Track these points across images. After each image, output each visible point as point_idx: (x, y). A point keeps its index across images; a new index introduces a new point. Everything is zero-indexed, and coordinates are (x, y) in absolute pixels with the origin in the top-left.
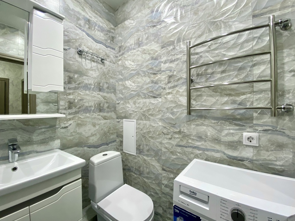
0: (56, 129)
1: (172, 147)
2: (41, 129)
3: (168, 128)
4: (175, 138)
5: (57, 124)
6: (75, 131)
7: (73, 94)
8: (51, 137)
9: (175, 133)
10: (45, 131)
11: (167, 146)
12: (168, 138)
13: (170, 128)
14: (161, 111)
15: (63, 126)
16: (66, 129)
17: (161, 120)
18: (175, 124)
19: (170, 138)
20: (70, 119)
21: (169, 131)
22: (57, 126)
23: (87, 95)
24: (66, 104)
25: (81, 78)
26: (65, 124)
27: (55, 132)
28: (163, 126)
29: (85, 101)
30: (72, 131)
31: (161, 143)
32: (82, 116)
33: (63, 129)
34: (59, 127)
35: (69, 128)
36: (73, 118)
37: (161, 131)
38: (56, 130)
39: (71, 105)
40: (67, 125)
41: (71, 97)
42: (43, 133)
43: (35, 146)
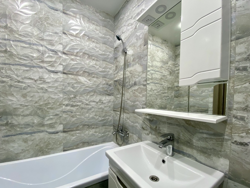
2: (203, 133)
5: (226, 133)
8: (215, 150)
16: (243, 147)
38: (223, 141)
40: (246, 141)
42: (204, 140)
43: (195, 151)
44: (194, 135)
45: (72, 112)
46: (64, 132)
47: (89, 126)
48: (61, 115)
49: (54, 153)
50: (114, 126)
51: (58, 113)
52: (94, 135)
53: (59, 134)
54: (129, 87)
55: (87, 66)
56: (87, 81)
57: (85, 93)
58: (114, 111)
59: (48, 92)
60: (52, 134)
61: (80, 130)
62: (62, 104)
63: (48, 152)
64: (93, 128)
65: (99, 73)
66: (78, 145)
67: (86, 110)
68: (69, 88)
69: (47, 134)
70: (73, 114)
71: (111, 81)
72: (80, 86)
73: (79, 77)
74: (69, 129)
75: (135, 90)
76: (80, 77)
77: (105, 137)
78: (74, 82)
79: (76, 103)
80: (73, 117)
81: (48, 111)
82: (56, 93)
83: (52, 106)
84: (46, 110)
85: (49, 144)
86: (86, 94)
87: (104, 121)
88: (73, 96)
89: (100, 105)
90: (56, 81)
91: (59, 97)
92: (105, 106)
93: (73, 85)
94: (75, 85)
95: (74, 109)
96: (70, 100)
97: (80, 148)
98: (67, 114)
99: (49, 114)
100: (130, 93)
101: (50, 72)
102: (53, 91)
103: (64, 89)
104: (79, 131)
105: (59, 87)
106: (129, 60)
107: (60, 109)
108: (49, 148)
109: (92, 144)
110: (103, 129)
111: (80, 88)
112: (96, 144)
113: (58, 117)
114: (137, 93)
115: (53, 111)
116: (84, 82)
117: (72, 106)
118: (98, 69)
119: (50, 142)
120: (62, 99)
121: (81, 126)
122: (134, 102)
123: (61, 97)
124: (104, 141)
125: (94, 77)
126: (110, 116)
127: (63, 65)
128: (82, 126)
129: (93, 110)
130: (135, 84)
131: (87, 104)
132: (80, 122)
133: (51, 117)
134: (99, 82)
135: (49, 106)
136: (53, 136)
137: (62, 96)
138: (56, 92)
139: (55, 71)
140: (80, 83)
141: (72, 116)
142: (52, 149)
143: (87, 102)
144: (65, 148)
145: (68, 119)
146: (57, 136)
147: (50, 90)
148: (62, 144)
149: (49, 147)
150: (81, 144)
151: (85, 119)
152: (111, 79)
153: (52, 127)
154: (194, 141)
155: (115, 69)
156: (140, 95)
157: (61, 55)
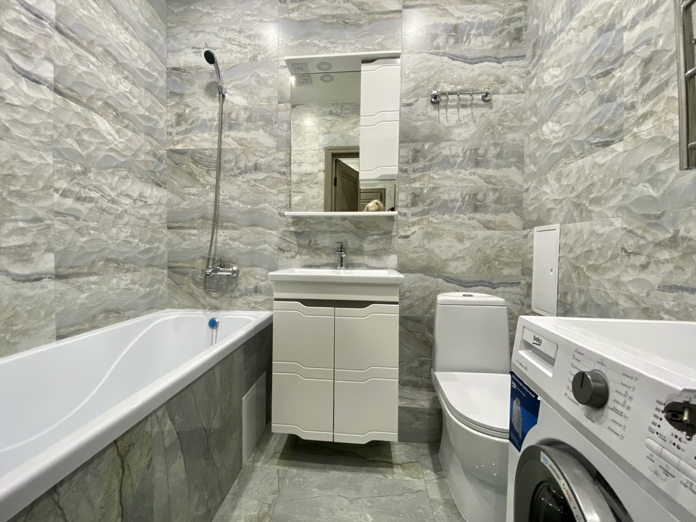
0: (392, 237)
1: (648, 295)
2: (373, 235)
3: (640, 232)
4: (658, 262)
5: (394, 230)
6: (422, 244)
7: (420, 179)
8: (385, 249)
9: (659, 245)
10: (377, 239)
11: (632, 290)
12: (638, 264)
13: (645, 231)
14: (621, 183)
15: (402, 233)
16: (406, 239)
17: (621, 209)
18: (659, 217)
19: (644, 263)
20: (413, 224)
21: (643, 242)
22: (394, 234)
23: (447, 177)
24: (407, 198)
25: (436, 147)
26: (405, 231)
27: (391, 243)
28: (625, 229)
29: (441, 190)
30: (416, 244)
31: (617, 283)
32: (435, 219)
33: (402, 238)
34: (396, 236)
35: (412, 238)
36: (418, 223)
37: (619, 246)
38: (391, 239)
39: (416, 198)
40: (409, 233)
41: (417, 185)
42: (375, 241)
43: (366, 257)
44: (364, 240)
45: (77, 219)
46: (59, 277)
47: (118, 264)
48: (48, 222)
49: (29, 348)
50: (169, 268)
51: (41, 214)
52: (130, 289)
53: (45, 282)
54: (237, 172)
55: (114, 91)
56: (113, 132)
57: (108, 168)
58: (169, 228)
59: (12, 137)
60: (24, 281)
61: (99, 274)
62: (51, 187)
63: (14, 344)
64: (128, 271)
65: (139, 119)
66: (94, 317)
67: (111, 217)
68: (70, 140)
69: (8, 280)
70: (81, 223)
71: (161, 149)
72: (98, 143)
73: (94, 117)
74: (71, 267)
75: (255, 180)
76: (96, 117)
77: (153, 296)
78: (82, 125)
79: (87, 190)
80: (79, 231)
81: (11, 204)
82: (34, 148)
83: (23, 187)
84: (4, 199)
85: (16, 316)
86: (110, 170)
87: (151, 254)
88: (78, 168)
89: (141, 207)
90: (34, 108)
91: (43, 161)
92: (152, 214)
93: (79, 134)
94: (86, 137)
95: (84, 208)
96: (72, 180)
97: (100, 327)
98: (66, 222)
99: (13, 212)
100: (240, 186)
101: (19, 73)
102: (27, 140)
103: (57, 141)
104: (96, 277)
105: (43, 131)
107: (47, 203)
108: (17, 330)
109: (126, 314)
110: (145, 275)
111: (97, 149)
112: (136, 316)
113: (40, 226)
114: (262, 186)
115: (26, 205)
116: (105, 134)
117: (79, 199)
118: (135, 107)
119: (19, 309)
120: (51, 171)
121: (99, 261)
122: (256, 203)
123: (48, 165)
124: (151, 308)
125: (127, 127)
126: (160, 241)
127: (56, 66)
128: (102, 263)
129: (126, 218)
130: (256, 168)
131: (113, 201)
132: (97, 250)
133: (21, 224)
134: (139, 145)
135: (14, 185)
136: (27, 289)
137: (52, 162)
138: (35, 144)
139: (34, 77)
140: (95, 132)
141: (79, 229)
142: (24, 333)
143: (113, 194)
144: (62, 328)
145: (69, 238)
146: (38, 291)
147: (16, 132)
148: (53, 316)
149: (14, 328)
150: (102, 315)
151: (110, 242)
152: (163, 144)
153: (25, 258)
154: (365, 246)
155: (174, 121)
156: (274, 191)
157: (49, 30)
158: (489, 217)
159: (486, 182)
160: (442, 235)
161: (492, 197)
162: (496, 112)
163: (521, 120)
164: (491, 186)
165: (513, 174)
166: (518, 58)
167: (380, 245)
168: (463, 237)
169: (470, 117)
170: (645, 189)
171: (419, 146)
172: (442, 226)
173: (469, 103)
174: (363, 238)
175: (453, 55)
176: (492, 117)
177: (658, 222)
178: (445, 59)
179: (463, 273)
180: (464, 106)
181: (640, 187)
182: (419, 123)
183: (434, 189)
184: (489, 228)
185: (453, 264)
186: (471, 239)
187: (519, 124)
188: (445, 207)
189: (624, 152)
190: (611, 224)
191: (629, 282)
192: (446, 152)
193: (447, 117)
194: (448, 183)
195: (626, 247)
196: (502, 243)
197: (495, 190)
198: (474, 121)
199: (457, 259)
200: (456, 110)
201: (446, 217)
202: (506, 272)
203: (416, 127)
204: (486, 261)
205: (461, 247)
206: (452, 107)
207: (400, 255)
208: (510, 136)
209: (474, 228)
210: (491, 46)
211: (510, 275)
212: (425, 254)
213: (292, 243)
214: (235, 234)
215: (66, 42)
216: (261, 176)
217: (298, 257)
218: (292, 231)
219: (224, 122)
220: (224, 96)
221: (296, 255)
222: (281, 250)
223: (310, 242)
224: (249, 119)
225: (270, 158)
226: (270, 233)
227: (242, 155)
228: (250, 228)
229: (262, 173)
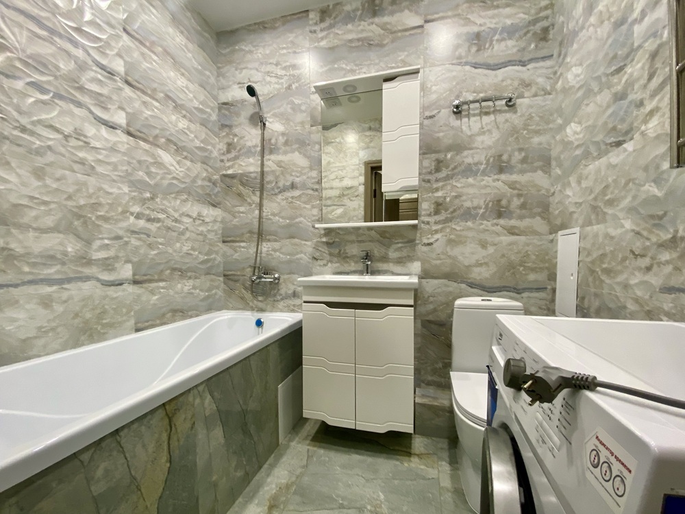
0: (416, 245)
1: (651, 297)
2: (398, 243)
3: (645, 233)
4: (659, 264)
5: (418, 238)
6: (445, 251)
7: (442, 188)
8: (409, 256)
9: (662, 246)
10: (402, 247)
11: (639, 293)
12: (643, 266)
13: (650, 232)
14: (631, 184)
15: (426, 241)
16: (430, 247)
17: (631, 210)
18: (661, 218)
19: (648, 265)
20: (436, 232)
21: (648, 243)
22: (417, 242)
23: (472, 186)
24: (430, 207)
25: (459, 157)
26: (428, 239)
27: (414, 250)
28: (633, 231)
29: (464, 198)
30: (439, 251)
31: (626, 286)
32: (458, 226)
33: (426, 246)
34: (420, 243)
35: (435, 246)
36: (441, 230)
37: (629, 249)
39: (439, 207)
40: (431, 241)
41: (440, 194)
42: (399, 249)
43: (391, 264)
44: (389, 248)
45: (148, 236)
46: (136, 282)
47: (182, 272)
48: (126, 239)
50: (224, 276)
51: (121, 233)
52: (192, 293)
53: (125, 286)
54: (277, 191)
55: (174, 129)
56: (175, 163)
57: (172, 193)
58: (224, 242)
59: (97, 174)
60: (110, 286)
61: (166, 281)
62: (128, 211)
63: (104, 334)
64: (190, 278)
65: (195, 149)
66: (164, 315)
67: (175, 234)
68: (141, 173)
69: (99, 285)
70: (151, 240)
71: (215, 175)
72: (163, 174)
73: (159, 152)
74: (145, 275)
75: (292, 198)
76: (160, 152)
77: (211, 300)
78: (151, 160)
79: (155, 212)
80: (150, 246)
81: (98, 226)
82: (114, 181)
83: (107, 212)
84: (93, 222)
85: (105, 311)
86: (173, 196)
87: (209, 265)
88: (148, 195)
89: (200, 225)
90: (113, 149)
91: (121, 191)
92: (209, 230)
93: (148, 167)
94: (153, 170)
95: (153, 227)
96: (143, 205)
97: (168, 324)
98: (140, 239)
99: (100, 232)
100: (279, 203)
101: (99, 122)
102: (108, 175)
103: (130, 174)
104: (164, 283)
105: (120, 167)
106: (273, 141)
107: (124, 224)
108: (106, 323)
109: (190, 313)
110: (204, 281)
111: (162, 178)
112: (197, 316)
113: (121, 242)
114: (298, 202)
115: (109, 226)
116: (168, 166)
117: (149, 220)
118: (192, 141)
119: (106, 307)
120: (127, 198)
121: (167, 270)
122: (292, 218)
123: (125, 193)
124: (210, 309)
125: (186, 158)
126: (217, 253)
127: (127, 113)
128: (168, 271)
129: (188, 235)
130: (293, 186)
131: (176, 221)
132: (165, 261)
133: (106, 242)
134: (196, 172)
135: (100, 212)
136: (112, 292)
137: (127, 191)
138: (115, 178)
139: (111, 124)
140: (159, 164)
141: (150, 244)
142: (111, 325)
143: (176, 215)
144: (139, 323)
145: (142, 251)
146: (120, 293)
147: (100, 169)
148: (132, 313)
149: (104, 321)
150: (170, 314)
151: (174, 254)
152: (216, 170)
153: (110, 267)
154: (390, 254)
155: (225, 149)
156: (307, 206)
157: (121, 84)
158: (513, 222)
159: (511, 188)
160: (465, 242)
161: (516, 202)
162: (520, 116)
163: (548, 123)
164: (516, 192)
165: (540, 178)
166: (544, 58)
167: (404, 253)
168: (487, 243)
169: (493, 124)
170: (651, 189)
171: (441, 156)
172: (464, 233)
173: (492, 109)
174: (388, 246)
175: (476, 63)
176: (516, 122)
177: (661, 222)
178: (468, 68)
179: (487, 279)
180: (487, 114)
181: (647, 187)
182: (441, 134)
183: (456, 197)
184: (513, 234)
185: (477, 270)
186: (496, 245)
187: (546, 127)
188: (468, 214)
189: (634, 151)
190: (623, 226)
191: (636, 284)
192: (469, 160)
193: (469, 126)
194: (471, 191)
195: (634, 249)
196: (527, 248)
197: (519, 196)
198: (498, 128)
199: (481, 265)
200: (479, 118)
201: (469, 224)
202: (532, 277)
203: (438, 138)
204: (511, 266)
205: (484, 253)
206: (474, 115)
207: (423, 262)
208: (536, 140)
209: (498, 234)
210: (515, 50)
211: (536, 281)
212: (449, 261)
213: (324, 252)
214: (276, 245)
215: (134, 92)
216: (297, 193)
217: (329, 264)
218: (324, 242)
219: (266, 148)
220: (264, 124)
221: (327, 263)
222: (315, 258)
223: (340, 251)
224: (286, 143)
225: (305, 177)
226: (305, 244)
227: (281, 176)
228: (288, 240)
229: (298, 191)
